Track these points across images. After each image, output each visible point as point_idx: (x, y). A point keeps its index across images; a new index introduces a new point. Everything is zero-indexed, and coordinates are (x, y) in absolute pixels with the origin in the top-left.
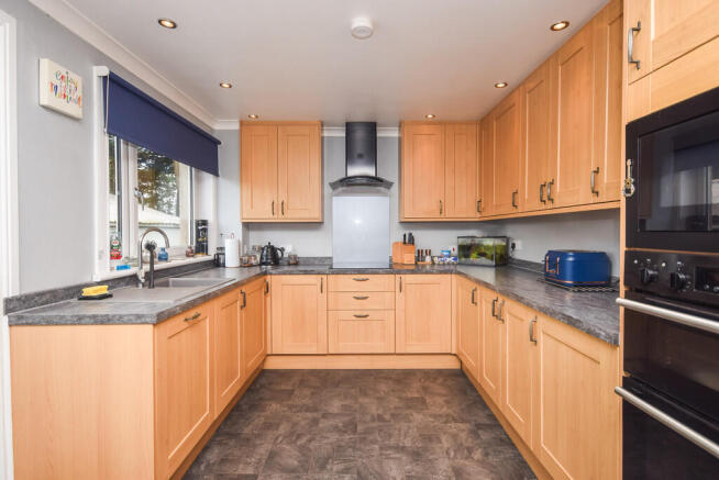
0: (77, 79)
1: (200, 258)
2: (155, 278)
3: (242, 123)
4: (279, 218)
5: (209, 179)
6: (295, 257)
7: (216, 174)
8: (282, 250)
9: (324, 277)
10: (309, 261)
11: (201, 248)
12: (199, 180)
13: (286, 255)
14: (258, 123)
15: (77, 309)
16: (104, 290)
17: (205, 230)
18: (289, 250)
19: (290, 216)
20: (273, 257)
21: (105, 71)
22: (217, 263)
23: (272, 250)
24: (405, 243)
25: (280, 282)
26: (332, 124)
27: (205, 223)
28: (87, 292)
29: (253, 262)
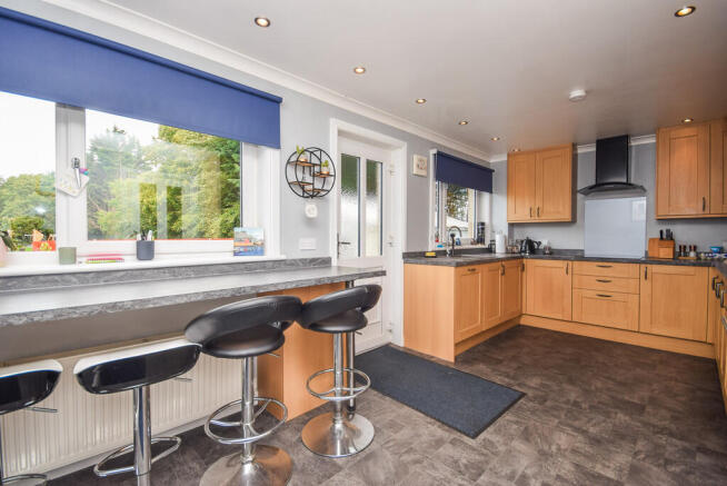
0: (425, 159)
1: (479, 246)
2: (455, 253)
3: (509, 155)
4: (536, 219)
5: (486, 196)
6: (550, 249)
7: (491, 192)
8: (539, 243)
9: (570, 263)
10: (560, 252)
11: (481, 240)
12: (480, 196)
13: (541, 247)
14: (520, 153)
15: (423, 260)
16: (433, 254)
17: (483, 229)
18: (545, 243)
19: (544, 218)
20: (532, 248)
21: (435, 151)
22: (490, 250)
23: (530, 243)
24: (662, 238)
25: (532, 264)
26: (584, 143)
27: (483, 224)
28: (428, 254)
29: (515, 250)
